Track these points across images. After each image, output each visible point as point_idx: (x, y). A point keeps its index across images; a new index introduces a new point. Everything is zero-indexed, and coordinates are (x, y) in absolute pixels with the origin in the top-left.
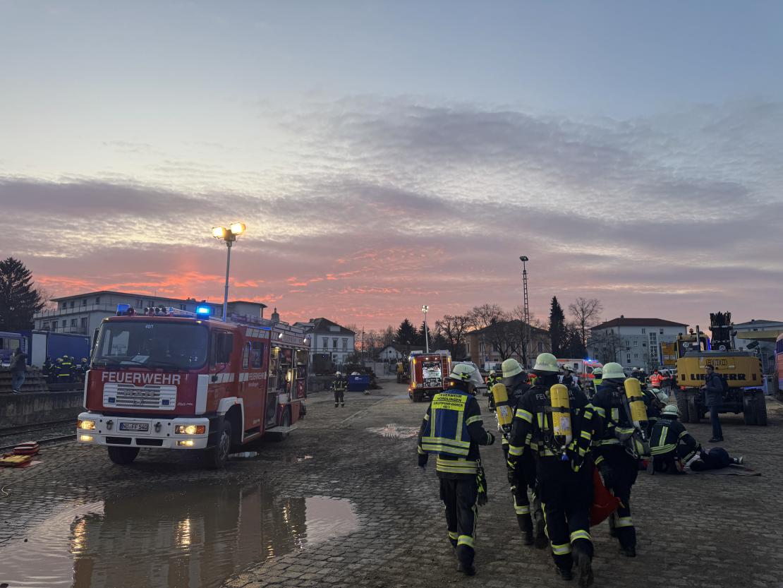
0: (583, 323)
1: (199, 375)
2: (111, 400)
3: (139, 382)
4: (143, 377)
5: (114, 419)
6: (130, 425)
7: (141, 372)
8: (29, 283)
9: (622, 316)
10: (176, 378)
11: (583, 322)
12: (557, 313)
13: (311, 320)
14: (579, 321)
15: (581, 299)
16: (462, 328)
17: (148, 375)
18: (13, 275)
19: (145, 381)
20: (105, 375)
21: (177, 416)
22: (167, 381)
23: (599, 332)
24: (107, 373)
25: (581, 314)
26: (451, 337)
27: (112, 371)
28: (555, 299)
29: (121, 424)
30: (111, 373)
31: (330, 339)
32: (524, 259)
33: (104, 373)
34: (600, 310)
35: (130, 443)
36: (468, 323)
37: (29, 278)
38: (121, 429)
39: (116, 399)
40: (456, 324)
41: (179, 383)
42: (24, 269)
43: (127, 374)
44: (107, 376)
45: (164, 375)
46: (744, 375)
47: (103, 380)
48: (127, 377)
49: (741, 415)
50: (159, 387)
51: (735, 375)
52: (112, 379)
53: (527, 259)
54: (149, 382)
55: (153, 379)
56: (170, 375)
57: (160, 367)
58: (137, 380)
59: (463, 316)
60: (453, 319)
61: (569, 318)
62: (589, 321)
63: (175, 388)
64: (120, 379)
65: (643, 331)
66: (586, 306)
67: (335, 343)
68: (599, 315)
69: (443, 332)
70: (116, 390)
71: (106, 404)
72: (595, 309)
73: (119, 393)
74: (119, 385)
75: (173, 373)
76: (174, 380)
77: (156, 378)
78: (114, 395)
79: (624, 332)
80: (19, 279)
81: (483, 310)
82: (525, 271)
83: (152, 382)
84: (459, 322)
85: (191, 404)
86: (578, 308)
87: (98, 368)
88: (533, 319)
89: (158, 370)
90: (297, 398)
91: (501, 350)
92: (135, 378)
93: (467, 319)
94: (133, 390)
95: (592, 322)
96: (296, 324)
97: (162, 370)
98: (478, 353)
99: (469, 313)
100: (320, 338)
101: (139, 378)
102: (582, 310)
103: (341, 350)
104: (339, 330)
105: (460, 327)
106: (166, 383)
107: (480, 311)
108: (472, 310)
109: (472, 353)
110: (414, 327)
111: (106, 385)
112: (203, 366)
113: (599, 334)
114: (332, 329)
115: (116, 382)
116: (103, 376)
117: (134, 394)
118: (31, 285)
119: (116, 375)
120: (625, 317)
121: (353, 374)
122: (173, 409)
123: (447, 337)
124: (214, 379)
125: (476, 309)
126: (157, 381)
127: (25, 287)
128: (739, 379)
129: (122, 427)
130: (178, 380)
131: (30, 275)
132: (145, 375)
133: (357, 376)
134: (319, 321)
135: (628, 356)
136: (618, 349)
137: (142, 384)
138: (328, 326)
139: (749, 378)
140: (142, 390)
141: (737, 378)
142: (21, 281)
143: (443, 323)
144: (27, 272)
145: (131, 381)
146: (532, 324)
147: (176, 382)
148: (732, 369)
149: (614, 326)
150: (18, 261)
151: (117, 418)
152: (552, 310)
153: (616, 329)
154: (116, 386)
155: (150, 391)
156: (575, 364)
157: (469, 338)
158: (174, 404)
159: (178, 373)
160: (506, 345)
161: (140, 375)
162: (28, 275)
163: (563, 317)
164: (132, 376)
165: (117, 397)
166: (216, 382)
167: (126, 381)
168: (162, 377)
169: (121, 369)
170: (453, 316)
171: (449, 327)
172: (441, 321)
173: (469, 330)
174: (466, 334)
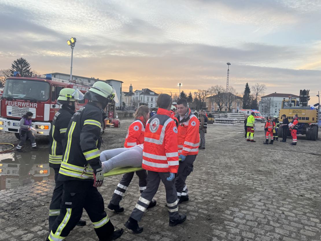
1: (45, 104)
2: (10, 113)
3: (20, 106)
4: (22, 103)
5: (11, 121)
6: (17, 124)
7: (21, 102)
8: (29, 68)
9: (276, 92)
10: (36, 105)
11: (257, 94)
12: (247, 90)
13: (143, 89)
14: (256, 94)
15: (257, 84)
16: (206, 95)
17: (24, 103)
18: (23, 65)
19: (23, 106)
20: (7, 102)
21: (37, 121)
22: (31, 106)
23: (264, 99)
24: (8, 101)
25: (257, 91)
26: (200, 99)
27: (9, 100)
28: (247, 84)
29: (14, 123)
30: (9, 101)
31: (150, 97)
32: (229, 64)
33: (6, 101)
34: (265, 89)
35: (17, 131)
36: (208, 93)
37: (29, 66)
38: (14, 125)
39: (12, 113)
40: (203, 94)
41: (37, 107)
42: (27, 63)
43: (15, 102)
44: (7, 103)
45: (30, 103)
46: (309, 118)
47: (6, 104)
48: (15, 104)
49: (305, 135)
50: (29, 108)
51: (305, 118)
52: (10, 104)
53: (230, 64)
54: (25, 106)
55: (26, 105)
56: (33, 104)
57: (28, 100)
58: (19, 105)
61: (252, 93)
62: (260, 94)
63: (35, 109)
64: (13, 104)
66: (259, 87)
67: (152, 100)
68: (264, 91)
69: (197, 97)
70: (11, 109)
71: (8, 115)
72: (263, 88)
73: (13, 110)
74: (13, 107)
75: (34, 102)
76: (34, 106)
77: (27, 105)
78: (11, 111)
79: (275, 99)
80: (25, 67)
81: (215, 88)
82: (228, 69)
83: (26, 106)
84: (204, 93)
85: (42, 116)
86: (256, 88)
87: (4, 99)
88: (235, 92)
89: (28, 101)
90: (108, 118)
91: (219, 105)
92: (19, 104)
94: (18, 109)
95: (261, 94)
96: (137, 90)
97: (29, 101)
98: (211, 106)
99: (209, 89)
100: (146, 97)
101: (20, 104)
102: (257, 89)
103: (154, 102)
104: (153, 94)
105: (204, 95)
106: (31, 107)
107: (214, 88)
109: (208, 106)
110: (186, 94)
111: (8, 107)
112: (48, 100)
113: (263, 99)
114: (151, 93)
115: (11, 105)
116: (6, 103)
117: (18, 111)
118: (30, 69)
119: (11, 102)
121: (153, 111)
122: (35, 118)
123: (199, 99)
124: (54, 106)
125: (212, 87)
126: (28, 106)
127: (28, 70)
128: (306, 120)
129: (14, 124)
130: (36, 106)
131: (30, 65)
132: (23, 103)
133: (154, 112)
134: (146, 90)
135: (276, 109)
136: (271, 106)
137: (21, 107)
138: (149, 92)
139: (311, 119)
140: (22, 109)
141: (305, 119)
142: (26, 67)
144: (28, 64)
145: (17, 105)
146: (235, 94)
147: (35, 107)
148: (304, 115)
150: (24, 59)
151: (12, 121)
152: (245, 89)
153: (272, 98)
154: (11, 107)
155: (25, 110)
156: (248, 112)
157: (208, 99)
158: (35, 116)
159: (36, 103)
161: (20, 103)
162: (29, 65)
163: (249, 92)
164: (18, 103)
165: (12, 112)
166: (55, 108)
167: (15, 105)
168: (29, 104)
169: (13, 100)
170: (202, 90)
171: (200, 94)
172: (197, 92)
173: (208, 96)
174: (207, 98)
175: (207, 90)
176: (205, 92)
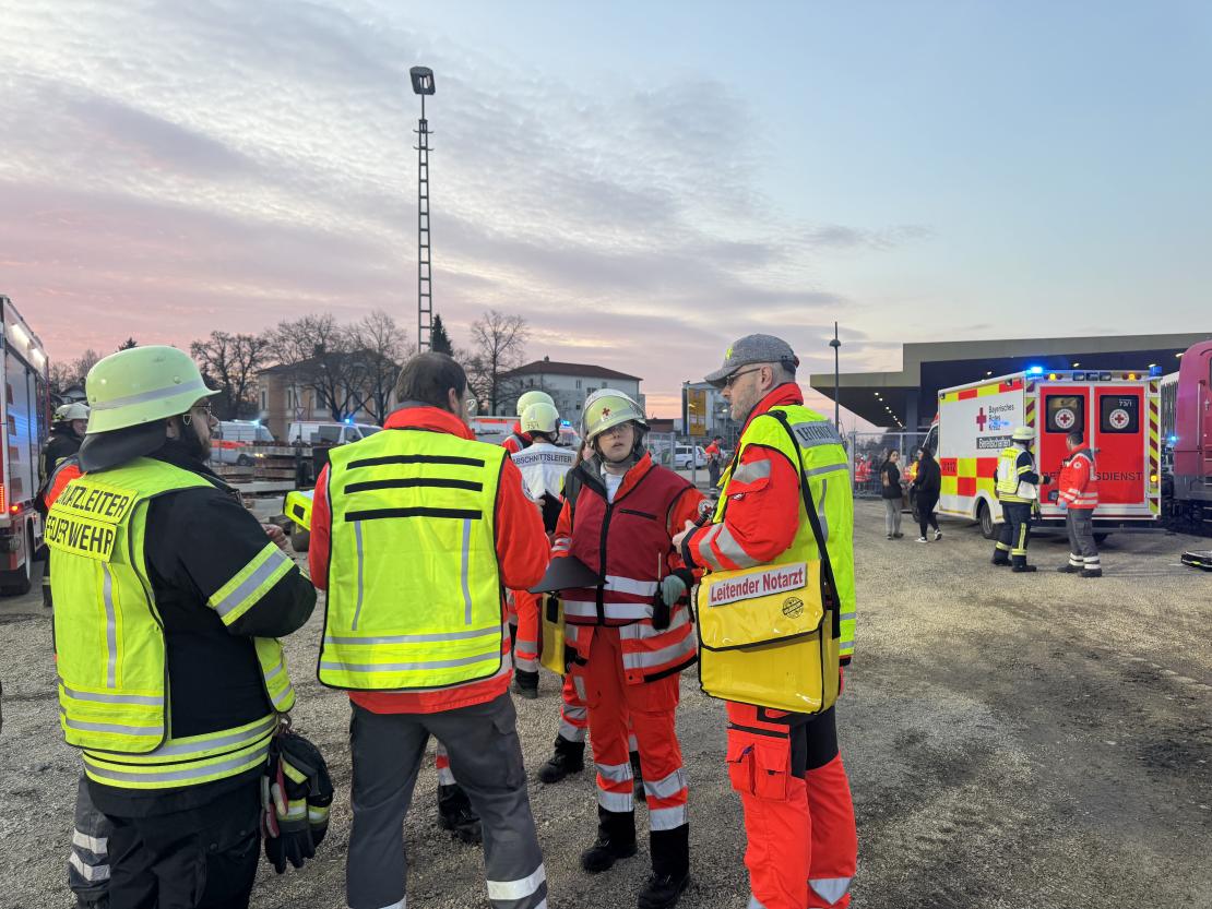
0: (494, 359)
9: (547, 358)
11: (495, 356)
12: (440, 344)
14: (489, 355)
16: (252, 359)
23: (510, 382)
25: (493, 342)
28: (437, 320)
36: (264, 352)
40: (238, 354)
59: (255, 336)
60: (231, 340)
62: (505, 356)
65: (579, 384)
66: (501, 327)
72: (517, 334)
81: (299, 329)
82: (423, 122)
84: (246, 348)
86: (488, 331)
91: (333, 401)
93: (263, 343)
98: (282, 410)
99: (270, 333)
102: (495, 334)
105: (247, 359)
107: (293, 330)
108: (275, 328)
109: (270, 410)
120: (551, 360)
125: (283, 326)
143: (208, 346)
149: (535, 373)
152: (431, 339)
153: (537, 379)
157: (266, 380)
160: (344, 391)
170: (233, 334)
171: (222, 356)
172: (205, 342)
173: (265, 365)
174: (261, 373)
175: (256, 335)
176: (247, 346)
